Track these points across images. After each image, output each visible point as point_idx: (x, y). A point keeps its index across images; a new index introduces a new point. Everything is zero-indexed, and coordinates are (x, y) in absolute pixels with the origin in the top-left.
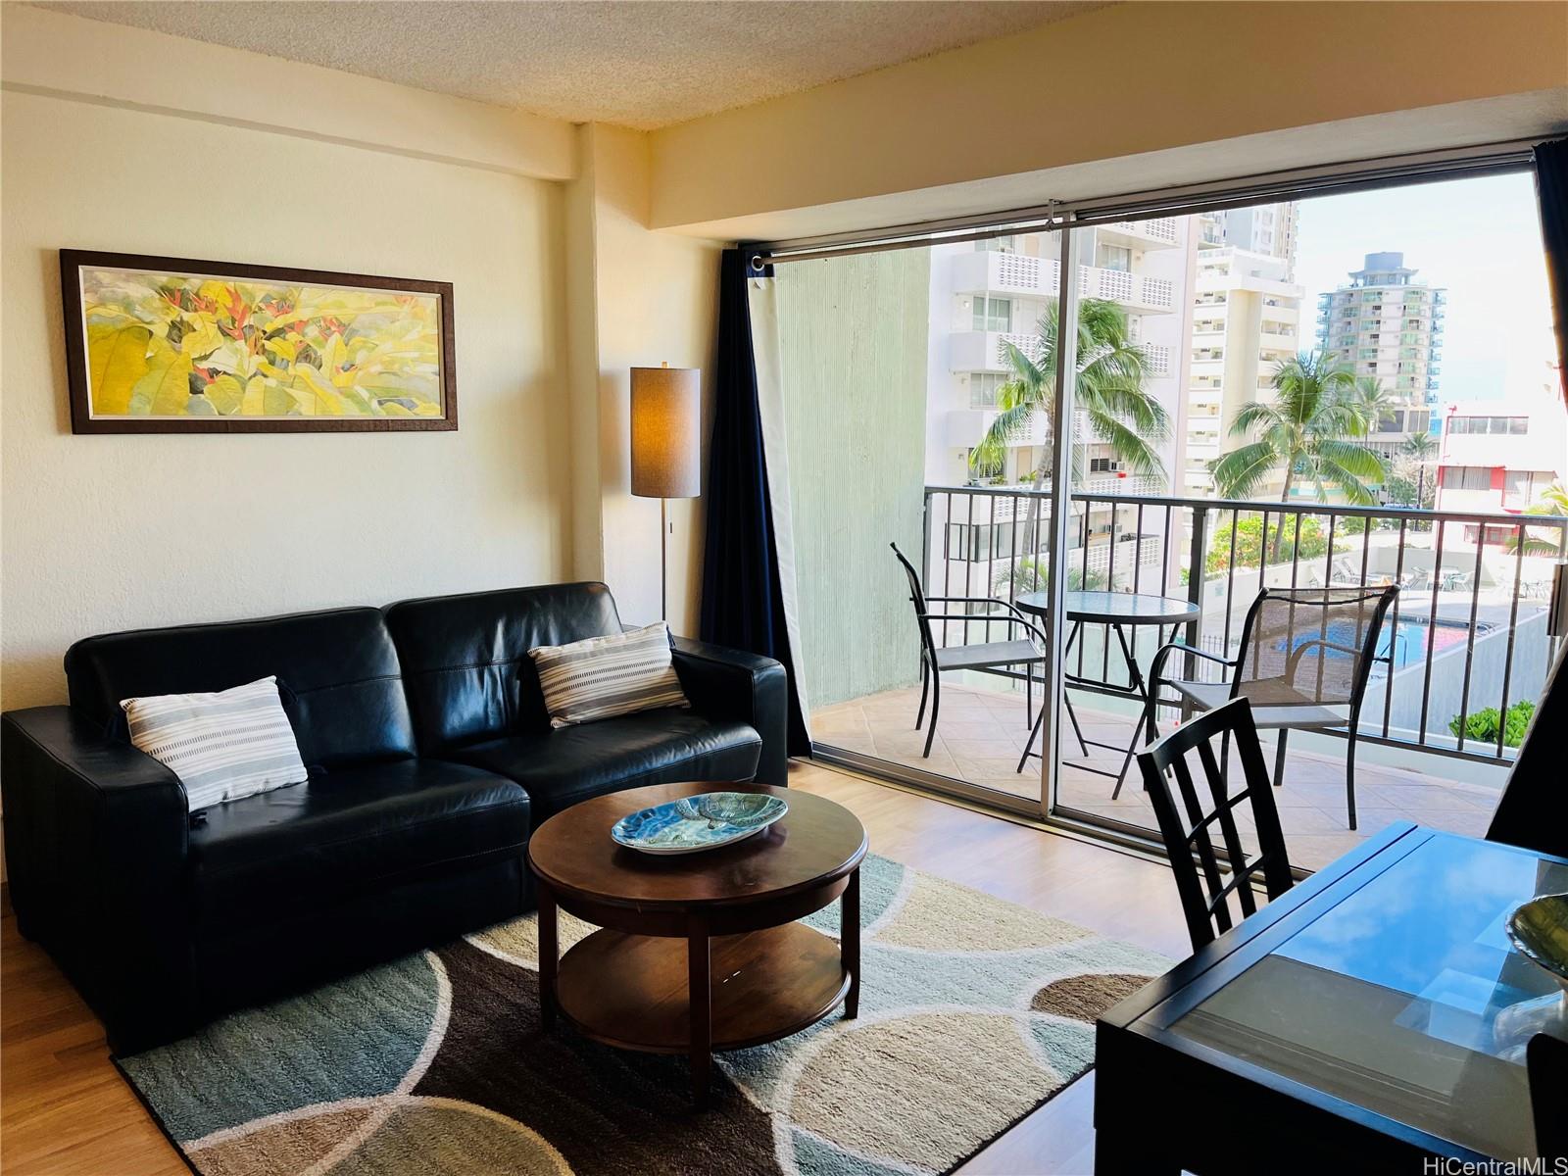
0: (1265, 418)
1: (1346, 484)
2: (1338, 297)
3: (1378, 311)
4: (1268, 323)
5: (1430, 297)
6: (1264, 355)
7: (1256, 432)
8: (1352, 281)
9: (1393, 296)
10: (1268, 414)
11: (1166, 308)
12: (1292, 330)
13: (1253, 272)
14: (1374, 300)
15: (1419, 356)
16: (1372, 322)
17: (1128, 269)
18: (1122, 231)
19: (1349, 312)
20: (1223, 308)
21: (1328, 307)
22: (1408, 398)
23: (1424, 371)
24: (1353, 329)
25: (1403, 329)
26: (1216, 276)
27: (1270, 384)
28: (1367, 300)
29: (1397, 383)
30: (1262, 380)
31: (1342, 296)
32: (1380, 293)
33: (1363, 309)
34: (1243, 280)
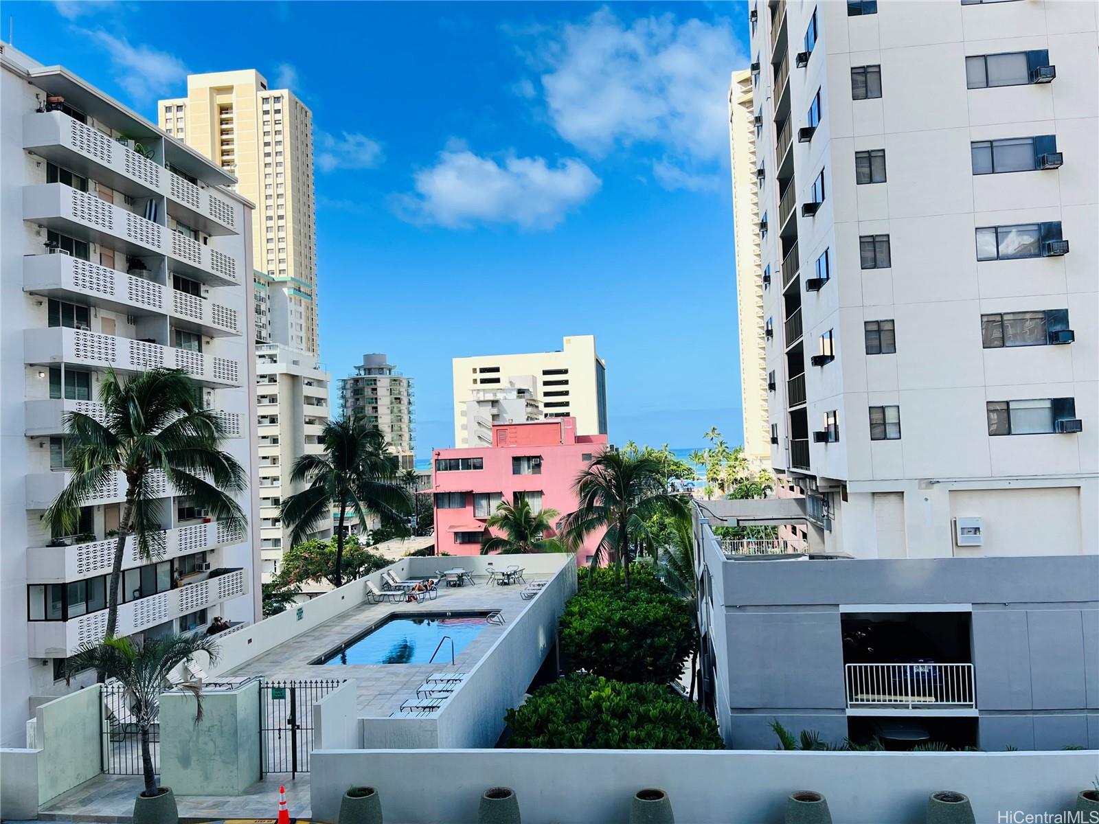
0: (318, 466)
2: (349, 382)
3: (375, 392)
4: (308, 397)
5: (405, 383)
6: (307, 420)
8: (357, 372)
9: (383, 383)
10: (320, 463)
11: (234, 383)
12: (325, 402)
13: (294, 361)
14: (371, 384)
15: (403, 420)
16: (372, 399)
17: (200, 350)
18: (193, 320)
19: (357, 392)
20: (275, 386)
21: (344, 388)
22: (399, 447)
23: (407, 430)
24: (361, 403)
25: (392, 403)
26: (268, 363)
27: (317, 441)
28: (368, 385)
29: (392, 438)
30: (309, 438)
31: (352, 382)
32: (375, 380)
33: (366, 390)
34: (287, 366)
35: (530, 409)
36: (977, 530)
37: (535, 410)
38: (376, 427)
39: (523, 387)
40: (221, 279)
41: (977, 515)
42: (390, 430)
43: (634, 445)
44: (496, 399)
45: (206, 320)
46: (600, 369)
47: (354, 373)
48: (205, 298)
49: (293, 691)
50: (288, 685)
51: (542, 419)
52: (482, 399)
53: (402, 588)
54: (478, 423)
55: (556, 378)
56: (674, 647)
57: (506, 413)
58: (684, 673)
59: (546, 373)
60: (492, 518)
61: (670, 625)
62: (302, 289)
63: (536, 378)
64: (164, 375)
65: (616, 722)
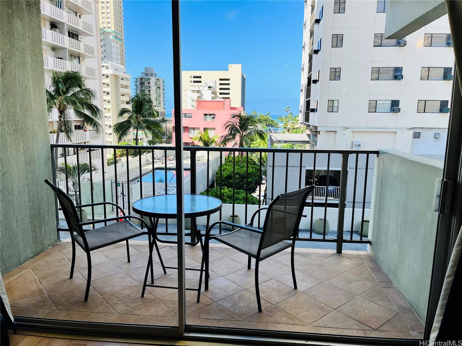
0: (128, 113)
1: (153, 131)
2: (139, 79)
3: (149, 84)
4: (122, 85)
5: (162, 81)
6: (122, 94)
7: (126, 116)
8: (142, 75)
9: (153, 80)
10: (129, 111)
11: (94, 77)
12: (129, 87)
13: (116, 69)
14: (148, 81)
15: (161, 97)
16: (148, 87)
17: (80, 63)
18: (77, 50)
19: (142, 84)
20: (108, 79)
21: (136, 82)
22: (159, 108)
23: (162, 101)
24: (143, 88)
25: (156, 89)
26: (105, 69)
27: (126, 103)
28: (146, 81)
29: (157, 104)
30: (123, 102)
31: (140, 79)
32: (149, 79)
33: (145, 83)
34: (113, 71)
35: (213, 95)
36: (360, 145)
37: (215, 96)
38: (150, 99)
39: (211, 85)
40: (87, 33)
41: (360, 140)
42: (156, 100)
43: (255, 112)
44: (199, 90)
45: (82, 51)
46: (243, 79)
47: (140, 76)
48: (81, 41)
49: (123, 184)
50: (121, 182)
51: (218, 99)
52: (193, 89)
53: (160, 159)
54: (192, 100)
55: (225, 82)
56: (254, 182)
57: (203, 96)
58: (257, 190)
59: (221, 80)
60: (195, 137)
61: (254, 175)
62: (118, 37)
63: (216, 82)
64: (71, 73)
65: (228, 199)
